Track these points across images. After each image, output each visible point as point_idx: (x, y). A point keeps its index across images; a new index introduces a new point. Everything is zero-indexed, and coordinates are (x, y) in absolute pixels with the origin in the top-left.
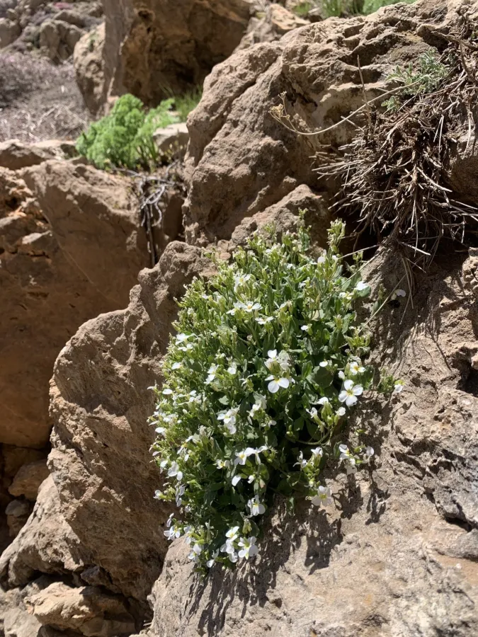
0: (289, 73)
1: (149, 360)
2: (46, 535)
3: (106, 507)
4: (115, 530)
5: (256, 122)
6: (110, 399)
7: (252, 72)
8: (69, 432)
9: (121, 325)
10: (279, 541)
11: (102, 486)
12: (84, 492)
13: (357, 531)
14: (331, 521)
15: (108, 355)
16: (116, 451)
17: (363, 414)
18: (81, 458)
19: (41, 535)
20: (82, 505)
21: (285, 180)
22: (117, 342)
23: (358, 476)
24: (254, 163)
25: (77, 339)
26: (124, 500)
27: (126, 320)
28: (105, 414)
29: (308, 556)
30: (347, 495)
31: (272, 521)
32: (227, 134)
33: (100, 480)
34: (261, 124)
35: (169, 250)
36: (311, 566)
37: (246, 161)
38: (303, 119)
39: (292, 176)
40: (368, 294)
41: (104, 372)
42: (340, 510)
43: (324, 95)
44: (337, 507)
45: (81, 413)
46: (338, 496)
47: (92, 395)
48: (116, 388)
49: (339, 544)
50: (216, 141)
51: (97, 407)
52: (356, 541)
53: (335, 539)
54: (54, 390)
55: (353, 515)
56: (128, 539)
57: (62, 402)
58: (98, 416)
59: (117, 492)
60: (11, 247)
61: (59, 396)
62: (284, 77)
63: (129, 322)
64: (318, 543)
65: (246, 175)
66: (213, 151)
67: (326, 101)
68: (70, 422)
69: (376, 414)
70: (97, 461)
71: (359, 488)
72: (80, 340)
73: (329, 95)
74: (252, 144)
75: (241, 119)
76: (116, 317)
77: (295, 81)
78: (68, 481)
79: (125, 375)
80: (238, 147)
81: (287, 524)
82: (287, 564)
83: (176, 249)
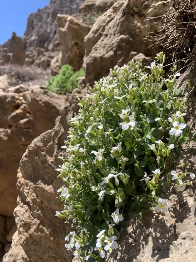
0: (131, 3)
1: (63, 153)
2: (14, 256)
3: (41, 237)
4: (45, 251)
5: (116, 31)
6: (45, 177)
7: (114, 14)
8: (25, 196)
9: (51, 137)
10: (133, 242)
11: (39, 225)
12: (30, 228)
13: (188, 230)
14: (168, 225)
15: (44, 153)
16: (47, 205)
17: (184, 157)
18: (30, 210)
19: (11, 256)
20: (28, 236)
21: (131, 53)
22: (49, 146)
23: (185, 194)
24: (116, 48)
25: (31, 147)
26: (50, 233)
27: (53, 133)
28: (42, 185)
29: (154, 250)
30: (178, 208)
31: (128, 230)
32: (103, 41)
33: (38, 222)
34: (118, 30)
35: (74, 93)
36: (156, 257)
37: (112, 49)
38: (139, 22)
39: (135, 51)
40: (181, 92)
41: (43, 162)
42: (174, 218)
43: (149, 9)
44: (172, 216)
45: (31, 185)
46: (172, 209)
47: (37, 176)
48: (48, 170)
49: (176, 241)
50: (97, 44)
51: (38, 181)
52: (189, 236)
53: (173, 237)
54: (20, 175)
55: (185, 220)
56: (52, 257)
57: (22, 180)
58: (39, 186)
59: (47, 229)
60: (15, 125)
61: (21, 177)
62: (129, 6)
63: (54, 135)
64: (160, 241)
65: (112, 55)
66: (96, 49)
67: (150, 12)
68: (26, 191)
69: (193, 156)
70: (37, 211)
71: (186, 202)
72: (32, 147)
73: (152, 9)
74: (114, 41)
75: (109, 32)
76: (49, 133)
77: (134, 6)
78: (23, 222)
79: (52, 162)
80: (107, 45)
81: (138, 231)
82: (138, 257)
83: (77, 92)
